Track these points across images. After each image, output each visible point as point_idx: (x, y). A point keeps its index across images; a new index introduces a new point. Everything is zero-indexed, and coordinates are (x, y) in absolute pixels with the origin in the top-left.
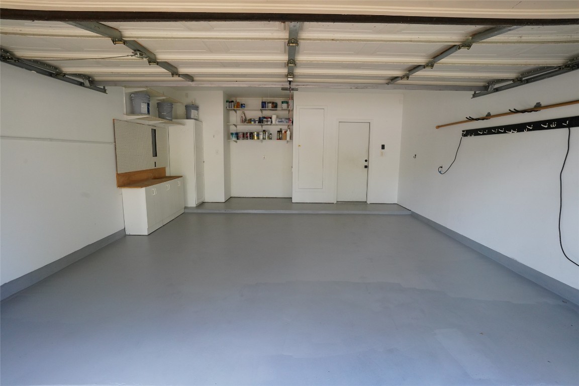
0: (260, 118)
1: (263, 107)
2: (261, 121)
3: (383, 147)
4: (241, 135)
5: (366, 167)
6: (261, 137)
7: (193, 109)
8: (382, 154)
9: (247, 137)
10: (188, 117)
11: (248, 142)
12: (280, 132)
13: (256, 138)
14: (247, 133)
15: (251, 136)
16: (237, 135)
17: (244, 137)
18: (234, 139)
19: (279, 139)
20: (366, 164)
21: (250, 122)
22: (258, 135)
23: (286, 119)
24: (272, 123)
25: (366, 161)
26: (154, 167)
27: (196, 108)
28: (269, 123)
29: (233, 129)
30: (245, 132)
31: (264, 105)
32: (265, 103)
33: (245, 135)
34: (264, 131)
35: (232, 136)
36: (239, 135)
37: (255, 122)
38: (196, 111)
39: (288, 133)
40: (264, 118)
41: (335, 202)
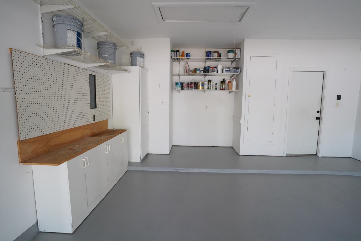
0: (205, 68)
1: (208, 56)
2: (206, 70)
3: (339, 97)
4: (185, 85)
5: (318, 118)
6: (206, 87)
7: (139, 56)
8: (337, 105)
9: (191, 87)
10: (133, 64)
11: (193, 92)
12: (223, 82)
13: (201, 88)
14: (191, 83)
15: (196, 86)
16: (182, 86)
17: (188, 87)
18: (179, 88)
19: (223, 89)
20: (318, 115)
21: (195, 72)
22: (203, 85)
23: (234, 68)
24: (217, 73)
25: (318, 112)
26: (92, 122)
27: (142, 55)
28: (215, 73)
29: (176, 79)
30: (189, 82)
31: (209, 54)
32: (210, 52)
33: (189, 85)
34: (210, 81)
35: (177, 86)
36: (184, 85)
37: (200, 72)
38: (142, 59)
39: (234, 83)
40: (209, 67)
41: (285, 155)
